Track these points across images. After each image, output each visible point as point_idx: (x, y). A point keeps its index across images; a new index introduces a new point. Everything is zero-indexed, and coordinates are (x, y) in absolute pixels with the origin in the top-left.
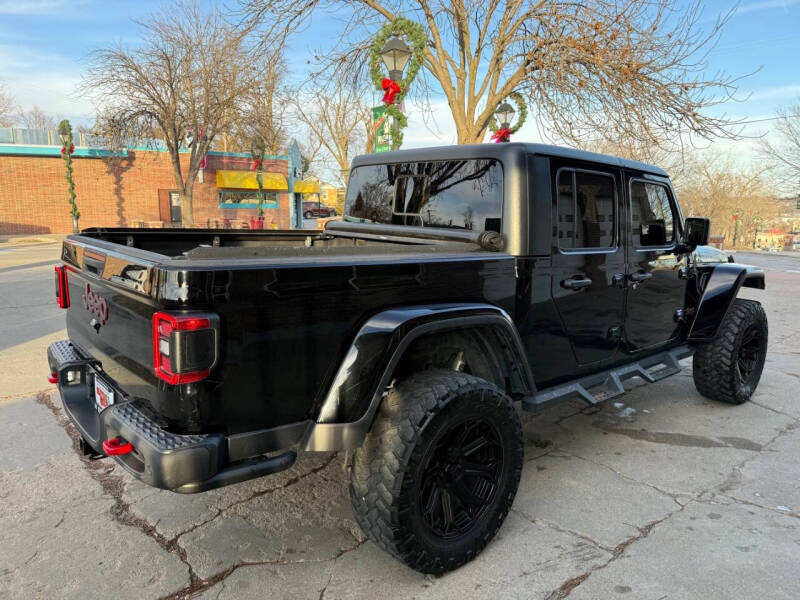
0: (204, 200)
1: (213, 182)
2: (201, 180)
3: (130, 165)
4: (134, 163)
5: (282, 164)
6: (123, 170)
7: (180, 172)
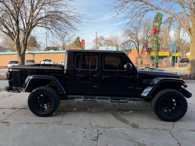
0: (147, 59)
1: (149, 54)
2: (146, 54)
3: (131, 52)
4: (131, 51)
5: (169, 49)
6: (129, 53)
7: (139, 53)
